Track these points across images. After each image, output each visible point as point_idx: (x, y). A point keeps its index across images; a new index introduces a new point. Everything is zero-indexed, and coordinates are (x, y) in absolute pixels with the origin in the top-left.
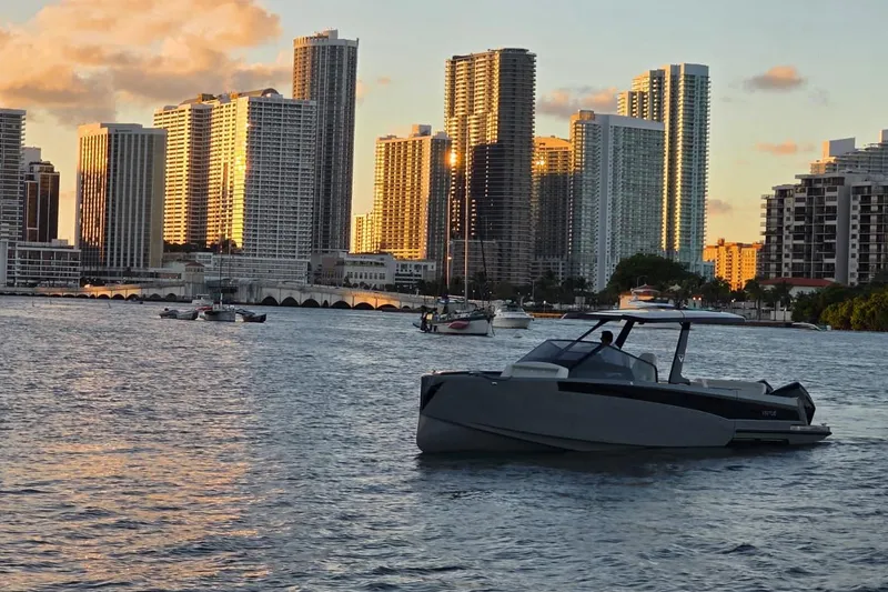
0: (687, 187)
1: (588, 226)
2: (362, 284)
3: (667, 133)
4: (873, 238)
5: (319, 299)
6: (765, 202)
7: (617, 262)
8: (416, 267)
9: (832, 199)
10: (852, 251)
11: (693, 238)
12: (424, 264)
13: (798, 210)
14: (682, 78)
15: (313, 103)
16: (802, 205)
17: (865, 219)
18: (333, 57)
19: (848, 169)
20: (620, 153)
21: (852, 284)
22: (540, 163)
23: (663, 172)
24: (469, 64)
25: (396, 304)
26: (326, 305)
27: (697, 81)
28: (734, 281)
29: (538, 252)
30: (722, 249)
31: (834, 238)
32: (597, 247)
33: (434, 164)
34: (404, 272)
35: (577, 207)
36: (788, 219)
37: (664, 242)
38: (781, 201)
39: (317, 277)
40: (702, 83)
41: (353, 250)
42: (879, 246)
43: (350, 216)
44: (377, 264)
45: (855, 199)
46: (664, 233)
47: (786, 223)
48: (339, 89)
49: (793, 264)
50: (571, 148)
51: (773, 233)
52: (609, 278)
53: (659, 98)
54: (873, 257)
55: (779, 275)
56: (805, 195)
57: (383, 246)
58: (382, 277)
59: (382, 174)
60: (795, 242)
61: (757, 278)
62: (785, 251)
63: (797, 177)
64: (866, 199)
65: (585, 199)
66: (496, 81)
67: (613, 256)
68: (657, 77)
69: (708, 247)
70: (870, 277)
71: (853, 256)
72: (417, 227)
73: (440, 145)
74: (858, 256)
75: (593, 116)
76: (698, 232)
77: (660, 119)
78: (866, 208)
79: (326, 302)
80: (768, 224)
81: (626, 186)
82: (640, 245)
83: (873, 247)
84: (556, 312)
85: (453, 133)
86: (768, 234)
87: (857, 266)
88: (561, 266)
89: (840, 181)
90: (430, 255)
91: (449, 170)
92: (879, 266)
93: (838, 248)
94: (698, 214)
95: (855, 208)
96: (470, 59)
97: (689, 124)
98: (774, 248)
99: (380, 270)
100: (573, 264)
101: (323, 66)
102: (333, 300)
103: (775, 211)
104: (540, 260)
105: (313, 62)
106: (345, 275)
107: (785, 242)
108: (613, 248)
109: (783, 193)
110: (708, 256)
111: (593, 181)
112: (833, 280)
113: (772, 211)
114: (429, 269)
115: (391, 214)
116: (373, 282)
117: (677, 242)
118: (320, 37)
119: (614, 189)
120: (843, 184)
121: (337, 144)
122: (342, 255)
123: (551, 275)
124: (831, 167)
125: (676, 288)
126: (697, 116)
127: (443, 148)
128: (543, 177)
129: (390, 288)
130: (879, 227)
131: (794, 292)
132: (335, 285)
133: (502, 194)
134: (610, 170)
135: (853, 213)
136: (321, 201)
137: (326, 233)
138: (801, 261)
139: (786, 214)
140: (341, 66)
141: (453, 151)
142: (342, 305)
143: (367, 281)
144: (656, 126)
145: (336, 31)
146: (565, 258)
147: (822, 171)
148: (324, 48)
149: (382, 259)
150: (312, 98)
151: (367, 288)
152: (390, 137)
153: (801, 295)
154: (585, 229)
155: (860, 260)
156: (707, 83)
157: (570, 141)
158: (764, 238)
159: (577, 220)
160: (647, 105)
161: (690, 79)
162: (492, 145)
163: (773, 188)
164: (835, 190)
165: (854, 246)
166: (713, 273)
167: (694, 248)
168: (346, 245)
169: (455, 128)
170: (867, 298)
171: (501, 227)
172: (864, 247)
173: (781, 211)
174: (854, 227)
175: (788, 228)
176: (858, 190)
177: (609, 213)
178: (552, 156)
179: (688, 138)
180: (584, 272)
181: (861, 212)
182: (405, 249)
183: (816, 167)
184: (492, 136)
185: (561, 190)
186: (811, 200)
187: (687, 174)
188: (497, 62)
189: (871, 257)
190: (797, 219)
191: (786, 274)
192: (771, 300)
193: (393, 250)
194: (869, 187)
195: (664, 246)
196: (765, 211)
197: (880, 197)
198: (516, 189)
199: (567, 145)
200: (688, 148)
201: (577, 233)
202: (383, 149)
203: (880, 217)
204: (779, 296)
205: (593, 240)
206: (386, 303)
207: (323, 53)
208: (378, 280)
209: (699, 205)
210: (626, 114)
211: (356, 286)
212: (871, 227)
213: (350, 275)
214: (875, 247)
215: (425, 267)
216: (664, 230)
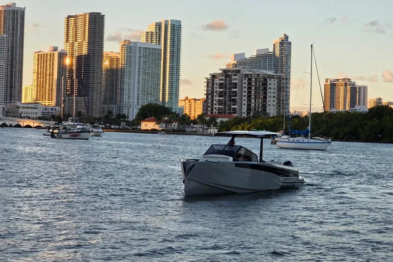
0: (171, 74)
1: (127, 91)
2: (27, 116)
3: (163, 50)
4: (253, 97)
5: (8, 123)
6: (206, 80)
7: (140, 107)
8: (51, 109)
9: (236, 79)
10: (244, 102)
11: (174, 96)
12: (54, 108)
13: (221, 84)
14: (169, 26)
15: (5, 36)
16: (222, 82)
17: (250, 88)
18: (14, 15)
19: (242, 66)
20: (142, 59)
21: (244, 117)
22: (106, 63)
23: (161, 67)
24: (75, 19)
25: (42, 125)
26: (11, 126)
27: (176, 28)
28: (192, 115)
29: (105, 102)
30: (187, 101)
31: (236, 97)
32: (131, 101)
33: (59, 63)
34: (46, 111)
35: (122, 82)
36: (216, 88)
37: (161, 98)
38: (213, 80)
39: (7, 113)
40: (178, 28)
41: (23, 102)
42: (255, 100)
43: (22, 87)
44: (34, 108)
45: (245, 79)
46: (161, 94)
47: (215, 90)
48: (17, 30)
49: (218, 108)
50: (120, 56)
51: (210, 94)
52: (136, 114)
53: (159, 34)
54: (253, 105)
55: (212, 113)
56: (223, 77)
57: (37, 100)
58: (36, 113)
59: (36, 68)
60: (219, 98)
61: (202, 114)
62: (215, 102)
63: (220, 69)
64: (250, 80)
65: (126, 80)
66: (87, 27)
67: (138, 105)
68: (159, 25)
69: (181, 100)
70: (252, 114)
71: (245, 104)
72: (52, 92)
73: (62, 55)
74: (246, 105)
75: (130, 42)
76: (176, 94)
77: (159, 44)
78: (250, 84)
79: (11, 124)
80: (207, 90)
81: (144, 73)
82: (150, 100)
83: (253, 101)
84: (112, 129)
85: (68, 50)
86: (207, 95)
87: (246, 109)
88: (115, 109)
89: (238, 71)
90: (58, 104)
91: (66, 66)
92: (255, 109)
93: (238, 101)
94: (176, 86)
95: (245, 83)
96: (76, 17)
97: (172, 46)
98: (210, 101)
99: (36, 111)
100: (120, 108)
101: (9, 19)
102: (14, 124)
103: (210, 85)
104: (106, 106)
105: (4, 17)
106: (20, 112)
107: (215, 98)
108: (138, 101)
109: (214, 76)
110: (181, 104)
111: (129, 71)
112: (236, 115)
113: (209, 85)
114: (57, 110)
115: (40, 86)
116: (32, 116)
117: (167, 98)
118: (7, 6)
119: (139, 74)
120: (240, 73)
121: (16, 54)
122: (18, 104)
123: (110, 113)
124: (235, 65)
125: (167, 118)
126: (176, 42)
127: (63, 57)
128: (107, 70)
129: (40, 118)
130: (255, 92)
131: (218, 120)
132: (15, 117)
133: (89, 77)
134: (137, 66)
135: (244, 85)
136: (9, 79)
137: (11, 94)
138: (222, 107)
139: (215, 86)
140: (17, 19)
141: (68, 58)
142: (18, 126)
143: (30, 115)
144: (158, 47)
145: (15, 3)
146: (117, 105)
147: (231, 67)
148: (10, 11)
149: (36, 106)
150: (4, 34)
151: (29, 118)
152: (40, 52)
153: (222, 122)
154: (126, 92)
155: (247, 106)
156: (181, 28)
157: (119, 54)
158: (205, 96)
159: (122, 89)
160: (154, 37)
161: (173, 26)
162: (85, 56)
163: (210, 74)
164: (236, 75)
165: (245, 100)
166: (183, 112)
167: (174, 101)
168: (20, 100)
169: (69, 48)
170: (250, 123)
171: (89, 92)
172: (249, 101)
173: (213, 84)
174: (245, 92)
175: (216, 92)
176: (246, 75)
177: (136, 85)
178: (112, 60)
179: (172, 52)
180: (125, 112)
181: (248, 85)
182: (47, 101)
183: (228, 65)
184: (85, 51)
185: (115, 75)
186: (226, 80)
187: (171, 68)
188: (87, 18)
189: (252, 105)
190: (220, 88)
191: (215, 112)
192: (209, 124)
193: (41, 102)
194: (251, 74)
195: (161, 100)
196: (206, 84)
197: (256, 79)
198: (95, 75)
199: (118, 55)
200: (172, 57)
201: (122, 94)
202: (37, 57)
203: (256, 88)
204: (212, 122)
205: (129, 97)
206: (37, 125)
207: (9, 13)
208: (34, 115)
209: (176, 82)
210: (144, 42)
211: (24, 117)
212: (252, 92)
213: (22, 113)
214: (254, 101)
215: (55, 109)
216: (161, 93)
